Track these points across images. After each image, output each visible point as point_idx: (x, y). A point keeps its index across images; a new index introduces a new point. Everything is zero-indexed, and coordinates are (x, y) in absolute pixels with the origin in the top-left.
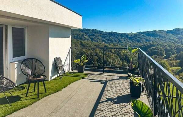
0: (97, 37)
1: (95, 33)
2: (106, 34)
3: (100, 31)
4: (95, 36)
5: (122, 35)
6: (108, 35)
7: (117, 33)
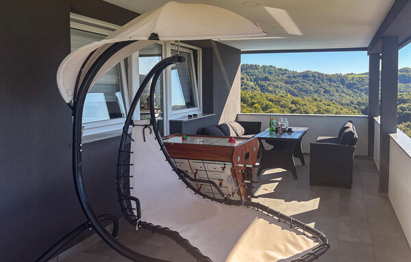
0: (274, 83)
1: (270, 73)
2: (294, 77)
3: (280, 70)
4: (269, 80)
5: (330, 79)
6: (300, 80)
7: (319, 74)
